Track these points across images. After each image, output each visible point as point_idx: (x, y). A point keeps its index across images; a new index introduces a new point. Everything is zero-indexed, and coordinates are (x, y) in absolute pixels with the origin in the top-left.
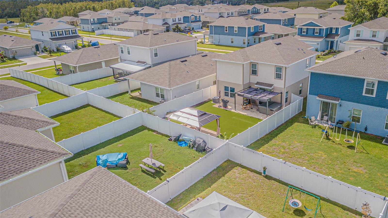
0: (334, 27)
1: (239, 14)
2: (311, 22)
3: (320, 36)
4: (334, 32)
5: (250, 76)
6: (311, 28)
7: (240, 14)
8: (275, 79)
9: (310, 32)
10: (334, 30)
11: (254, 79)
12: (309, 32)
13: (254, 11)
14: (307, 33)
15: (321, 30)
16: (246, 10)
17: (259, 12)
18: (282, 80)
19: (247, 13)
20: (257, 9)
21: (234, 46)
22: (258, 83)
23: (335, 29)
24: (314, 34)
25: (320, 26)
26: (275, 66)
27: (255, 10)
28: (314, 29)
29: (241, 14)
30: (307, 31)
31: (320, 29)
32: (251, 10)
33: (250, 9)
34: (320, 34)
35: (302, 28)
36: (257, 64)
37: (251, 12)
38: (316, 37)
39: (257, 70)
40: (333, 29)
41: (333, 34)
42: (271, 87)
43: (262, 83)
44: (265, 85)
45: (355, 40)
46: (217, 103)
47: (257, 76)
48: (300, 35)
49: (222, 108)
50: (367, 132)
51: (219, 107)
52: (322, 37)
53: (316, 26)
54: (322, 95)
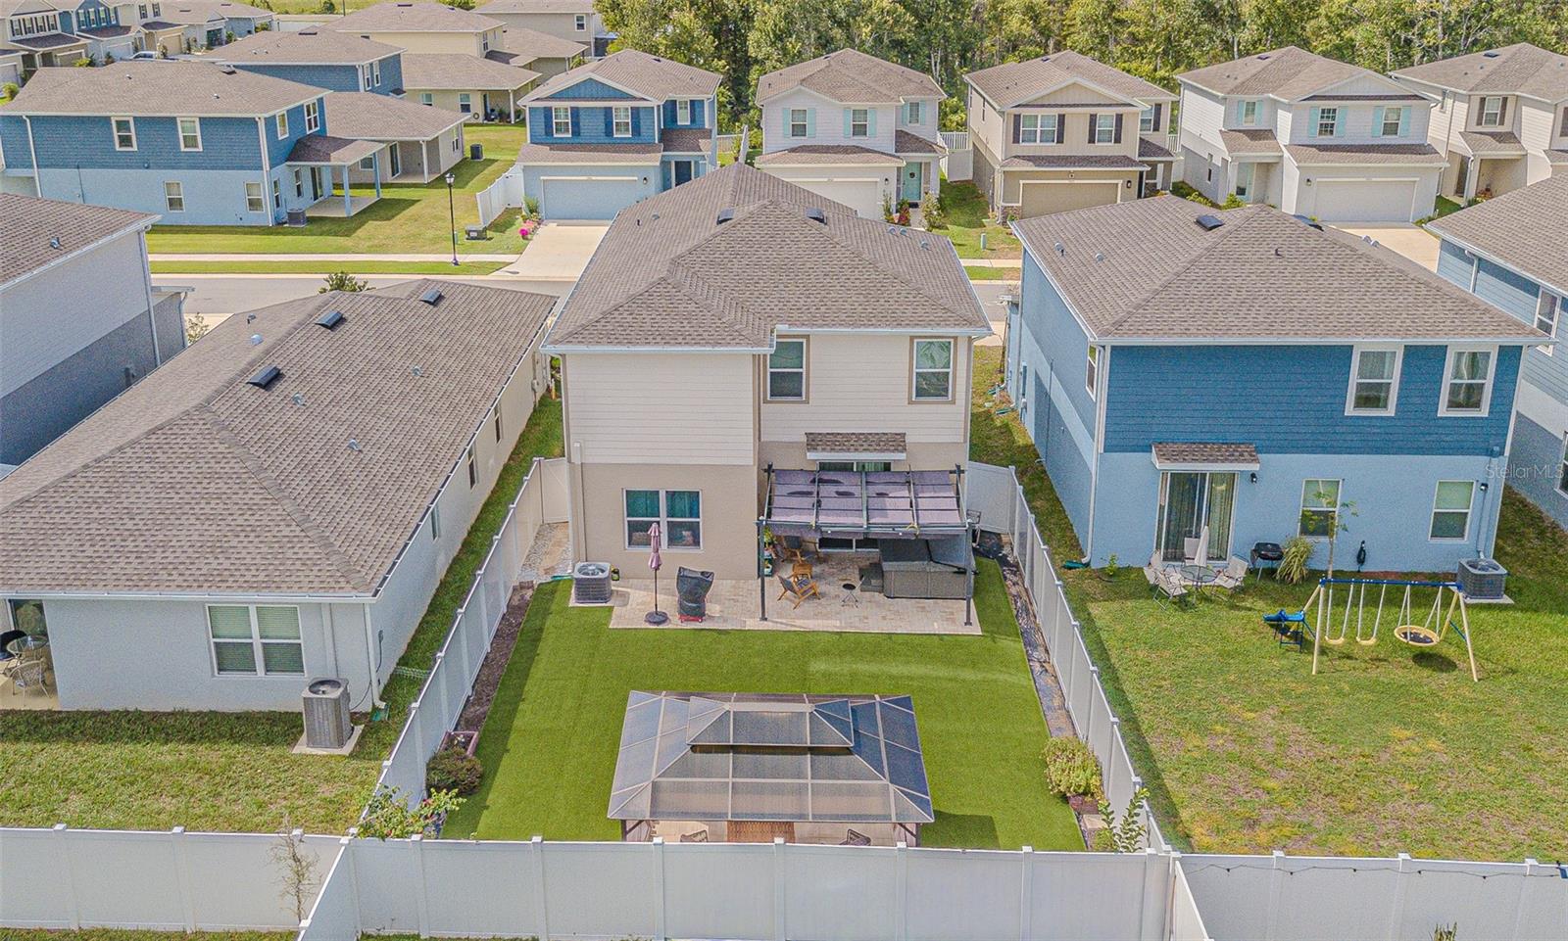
0: (683, 97)
1: (18, 37)
2: (591, 79)
3: (639, 144)
4: (683, 119)
5: (762, 408)
6: (595, 109)
7: (24, 37)
8: (910, 402)
9: (592, 127)
10: (683, 111)
11: (790, 422)
12: (584, 122)
13: (92, 17)
14: (577, 131)
15: (638, 113)
16: (50, 14)
17: (117, 26)
18: (953, 402)
19: (59, 31)
20: (107, 10)
21: (187, 223)
22: (814, 441)
23: (686, 108)
24: (609, 133)
25: (634, 98)
26: (912, 338)
27: (97, 12)
28: (608, 111)
29: (30, 36)
30: (576, 124)
31: (636, 111)
32: (78, 14)
33: (72, 9)
34: (637, 131)
35: (548, 111)
36: (804, 341)
37: (79, 26)
38: (622, 147)
39: (803, 370)
40: (681, 108)
41: (684, 128)
42: (904, 450)
43: (839, 438)
44: (865, 447)
45: (793, 150)
46: (606, 600)
47: (807, 402)
48: (546, 144)
49: (675, 622)
50: (1365, 569)
51: (658, 623)
52: (646, 148)
53: (615, 99)
54: (1171, 447)
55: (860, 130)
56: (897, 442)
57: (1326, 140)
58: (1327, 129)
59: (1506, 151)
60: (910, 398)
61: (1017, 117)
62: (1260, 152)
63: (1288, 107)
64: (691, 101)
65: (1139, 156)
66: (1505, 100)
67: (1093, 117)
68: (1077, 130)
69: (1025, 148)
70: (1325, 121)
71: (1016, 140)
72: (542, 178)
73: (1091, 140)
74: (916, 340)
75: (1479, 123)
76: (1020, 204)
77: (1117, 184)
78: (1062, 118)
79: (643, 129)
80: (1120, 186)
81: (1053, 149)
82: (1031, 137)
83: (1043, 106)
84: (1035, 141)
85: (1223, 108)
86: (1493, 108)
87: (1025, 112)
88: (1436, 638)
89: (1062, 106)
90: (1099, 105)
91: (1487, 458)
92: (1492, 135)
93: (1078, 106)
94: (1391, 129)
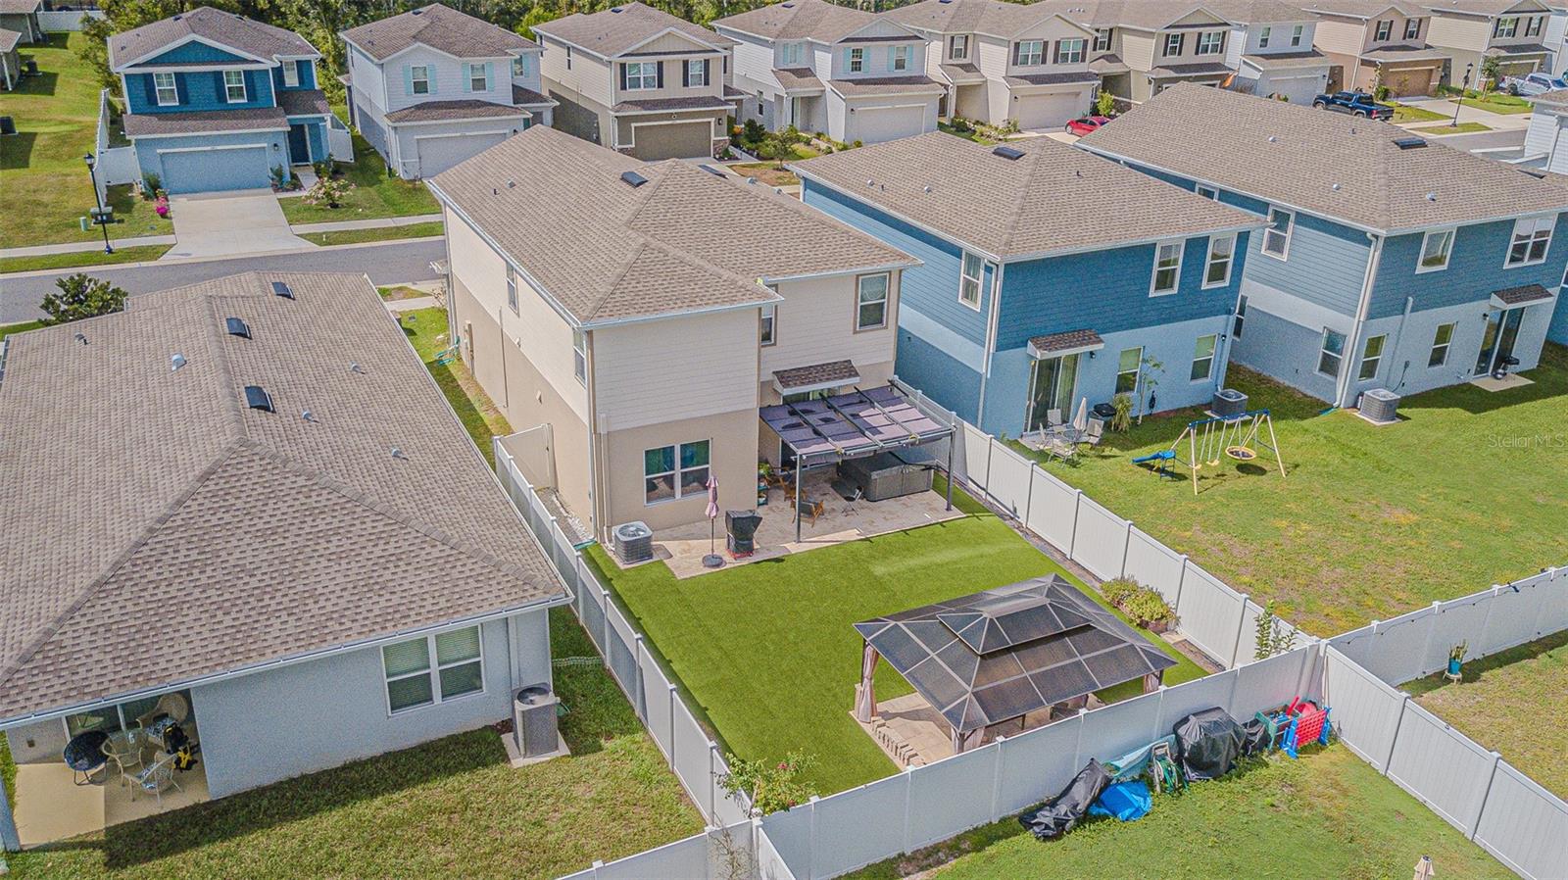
0: (288, 60)
3: (255, 109)
6: (205, 73)
8: (856, 333)
9: (201, 93)
12: (193, 93)
14: (184, 98)
18: (886, 328)
22: (786, 378)
23: (292, 71)
24: (221, 98)
25: (245, 61)
26: (858, 277)
28: (218, 75)
30: (182, 88)
34: (252, 96)
35: (148, 78)
38: (235, 113)
39: (773, 316)
40: (288, 69)
41: (292, 89)
42: (857, 374)
43: (802, 372)
44: (826, 377)
45: (418, 107)
46: (650, 556)
47: (775, 344)
48: (151, 114)
49: (730, 562)
50: (1155, 411)
51: (718, 566)
52: (266, 113)
53: (223, 62)
54: (1042, 340)
55: (479, 84)
56: (847, 369)
57: (858, 75)
58: (856, 67)
59: (971, 79)
60: (855, 328)
61: (623, 66)
62: (805, 88)
63: (826, 49)
64: (297, 61)
65: (725, 95)
66: (967, 37)
67: (686, 63)
68: (673, 74)
69: (632, 94)
70: (855, 60)
71: (624, 87)
72: (158, 151)
73: (686, 84)
74: (860, 278)
75: (951, 58)
76: (633, 146)
77: (710, 122)
78: (660, 64)
79: (259, 94)
80: (713, 124)
81: (654, 93)
82: (636, 83)
83: (645, 54)
84: (639, 87)
85: (772, 51)
86: (959, 44)
87: (629, 60)
88: (1254, 454)
89: (660, 54)
90: (690, 52)
91: (1225, 316)
92: (962, 66)
93: (669, 53)
94: (900, 65)
